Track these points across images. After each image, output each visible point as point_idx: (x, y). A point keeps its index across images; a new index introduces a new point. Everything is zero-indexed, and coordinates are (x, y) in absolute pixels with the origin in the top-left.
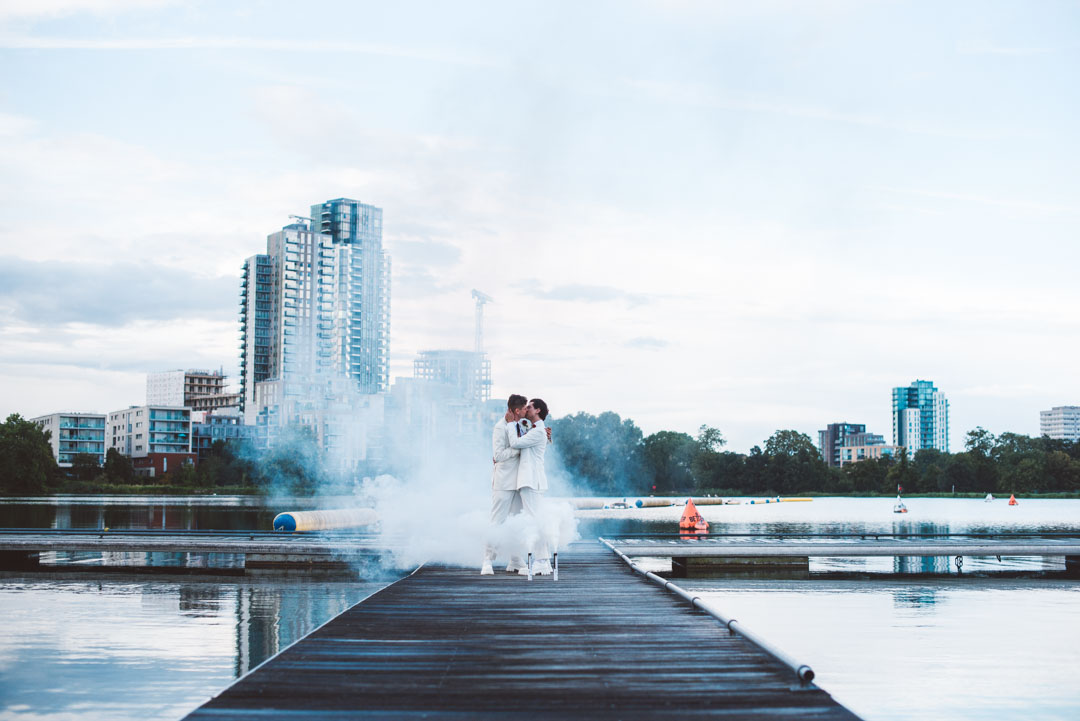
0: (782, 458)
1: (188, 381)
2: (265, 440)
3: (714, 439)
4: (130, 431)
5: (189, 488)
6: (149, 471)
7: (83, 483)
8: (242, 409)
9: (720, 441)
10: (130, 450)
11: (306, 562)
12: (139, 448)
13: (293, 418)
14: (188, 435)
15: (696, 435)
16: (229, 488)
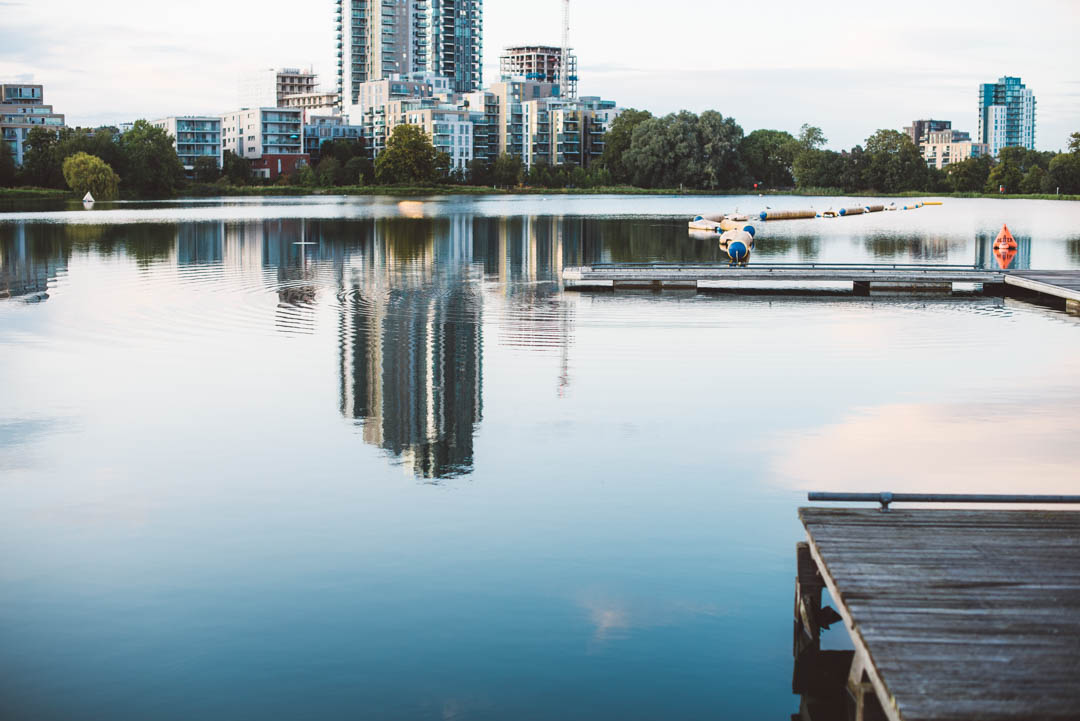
1: (280, 80)
2: (371, 140)
3: (815, 139)
4: (241, 132)
5: (308, 189)
6: (263, 173)
9: (821, 140)
10: (242, 151)
12: (251, 149)
14: (299, 136)
15: (797, 134)
16: (347, 188)
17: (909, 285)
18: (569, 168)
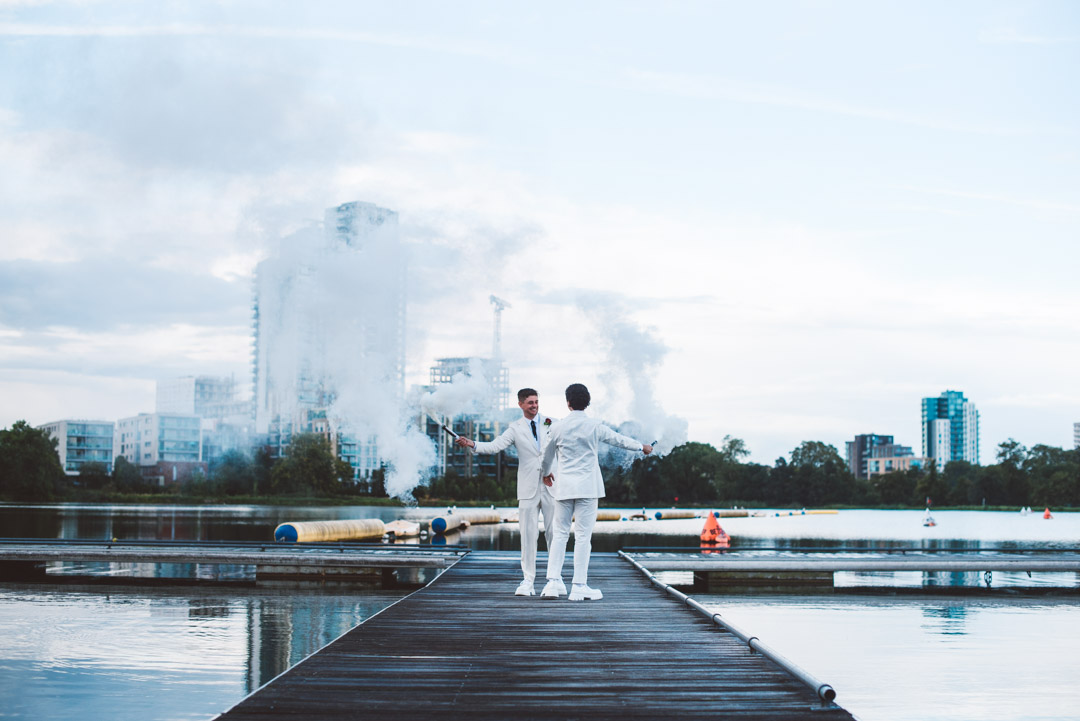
0: (807, 470)
1: (199, 387)
2: (277, 449)
3: (738, 450)
4: (139, 438)
5: (199, 497)
6: (158, 481)
7: (92, 492)
8: (254, 418)
9: (745, 452)
10: (138, 458)
11: (319, 574)
12: (147, 456)
13: (305, 426)
14: (198, 443)
15: (719, 446)
16: (240, 497)
17: (315, 570)
18: (481, 479)
